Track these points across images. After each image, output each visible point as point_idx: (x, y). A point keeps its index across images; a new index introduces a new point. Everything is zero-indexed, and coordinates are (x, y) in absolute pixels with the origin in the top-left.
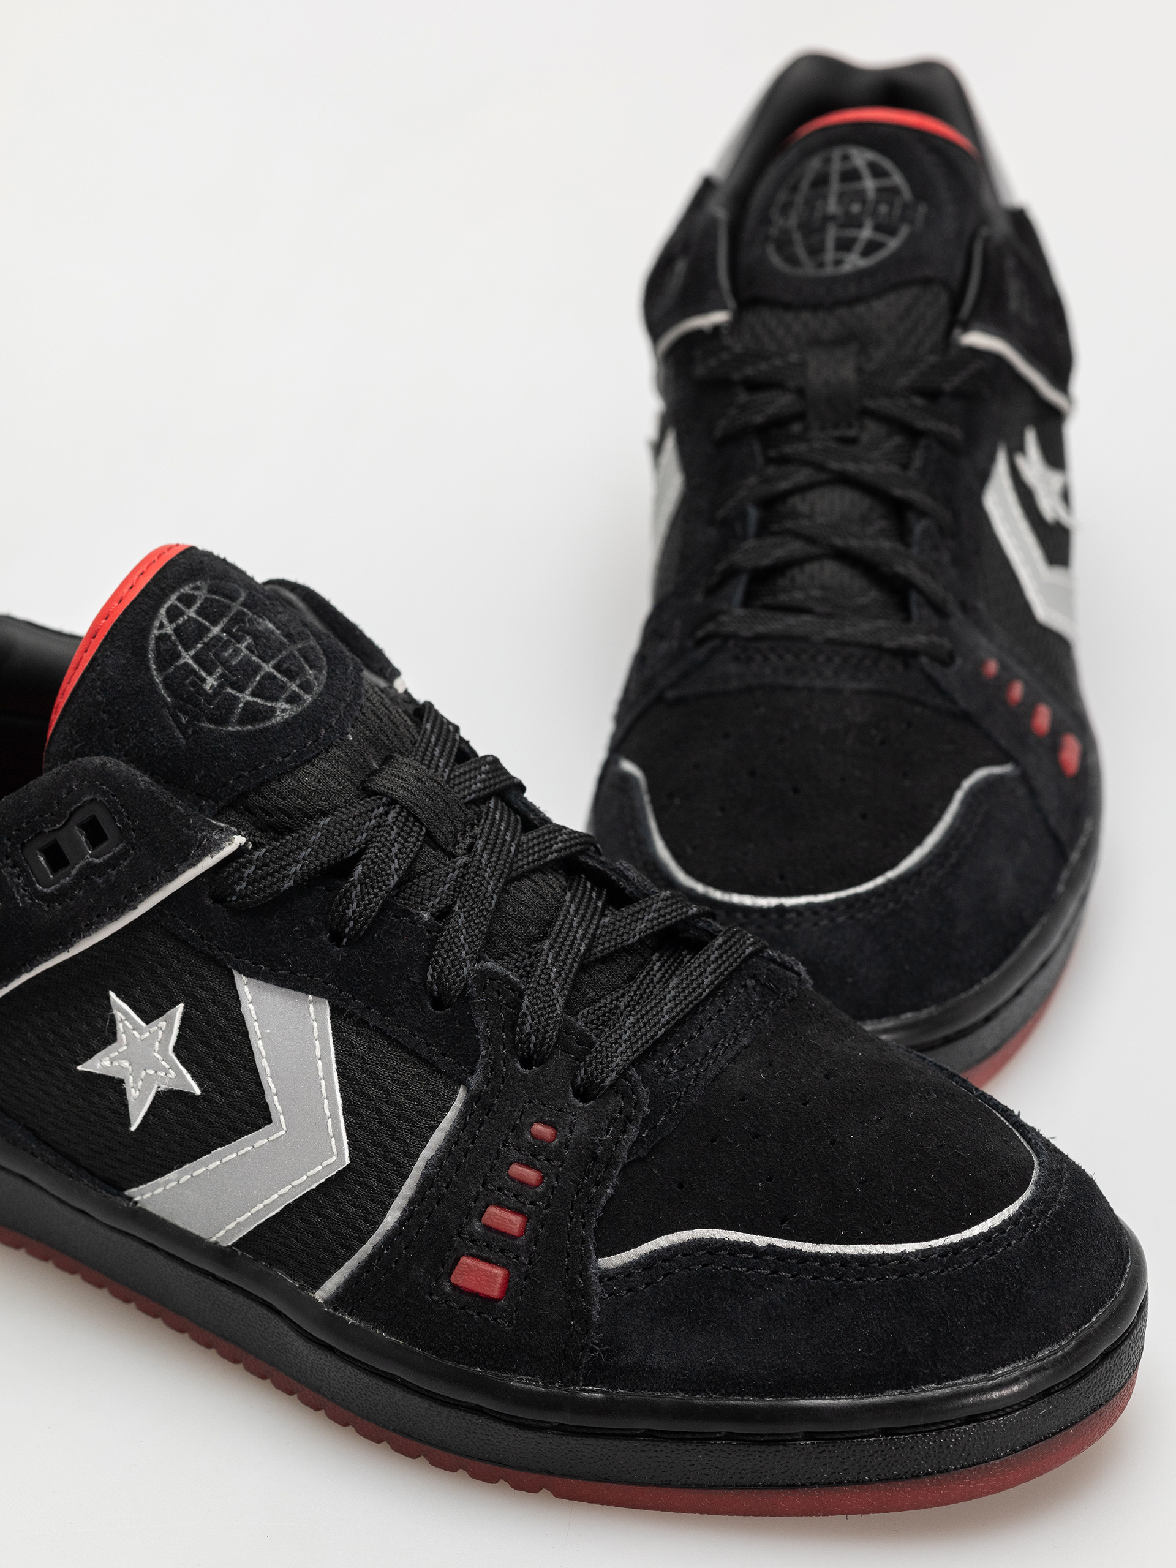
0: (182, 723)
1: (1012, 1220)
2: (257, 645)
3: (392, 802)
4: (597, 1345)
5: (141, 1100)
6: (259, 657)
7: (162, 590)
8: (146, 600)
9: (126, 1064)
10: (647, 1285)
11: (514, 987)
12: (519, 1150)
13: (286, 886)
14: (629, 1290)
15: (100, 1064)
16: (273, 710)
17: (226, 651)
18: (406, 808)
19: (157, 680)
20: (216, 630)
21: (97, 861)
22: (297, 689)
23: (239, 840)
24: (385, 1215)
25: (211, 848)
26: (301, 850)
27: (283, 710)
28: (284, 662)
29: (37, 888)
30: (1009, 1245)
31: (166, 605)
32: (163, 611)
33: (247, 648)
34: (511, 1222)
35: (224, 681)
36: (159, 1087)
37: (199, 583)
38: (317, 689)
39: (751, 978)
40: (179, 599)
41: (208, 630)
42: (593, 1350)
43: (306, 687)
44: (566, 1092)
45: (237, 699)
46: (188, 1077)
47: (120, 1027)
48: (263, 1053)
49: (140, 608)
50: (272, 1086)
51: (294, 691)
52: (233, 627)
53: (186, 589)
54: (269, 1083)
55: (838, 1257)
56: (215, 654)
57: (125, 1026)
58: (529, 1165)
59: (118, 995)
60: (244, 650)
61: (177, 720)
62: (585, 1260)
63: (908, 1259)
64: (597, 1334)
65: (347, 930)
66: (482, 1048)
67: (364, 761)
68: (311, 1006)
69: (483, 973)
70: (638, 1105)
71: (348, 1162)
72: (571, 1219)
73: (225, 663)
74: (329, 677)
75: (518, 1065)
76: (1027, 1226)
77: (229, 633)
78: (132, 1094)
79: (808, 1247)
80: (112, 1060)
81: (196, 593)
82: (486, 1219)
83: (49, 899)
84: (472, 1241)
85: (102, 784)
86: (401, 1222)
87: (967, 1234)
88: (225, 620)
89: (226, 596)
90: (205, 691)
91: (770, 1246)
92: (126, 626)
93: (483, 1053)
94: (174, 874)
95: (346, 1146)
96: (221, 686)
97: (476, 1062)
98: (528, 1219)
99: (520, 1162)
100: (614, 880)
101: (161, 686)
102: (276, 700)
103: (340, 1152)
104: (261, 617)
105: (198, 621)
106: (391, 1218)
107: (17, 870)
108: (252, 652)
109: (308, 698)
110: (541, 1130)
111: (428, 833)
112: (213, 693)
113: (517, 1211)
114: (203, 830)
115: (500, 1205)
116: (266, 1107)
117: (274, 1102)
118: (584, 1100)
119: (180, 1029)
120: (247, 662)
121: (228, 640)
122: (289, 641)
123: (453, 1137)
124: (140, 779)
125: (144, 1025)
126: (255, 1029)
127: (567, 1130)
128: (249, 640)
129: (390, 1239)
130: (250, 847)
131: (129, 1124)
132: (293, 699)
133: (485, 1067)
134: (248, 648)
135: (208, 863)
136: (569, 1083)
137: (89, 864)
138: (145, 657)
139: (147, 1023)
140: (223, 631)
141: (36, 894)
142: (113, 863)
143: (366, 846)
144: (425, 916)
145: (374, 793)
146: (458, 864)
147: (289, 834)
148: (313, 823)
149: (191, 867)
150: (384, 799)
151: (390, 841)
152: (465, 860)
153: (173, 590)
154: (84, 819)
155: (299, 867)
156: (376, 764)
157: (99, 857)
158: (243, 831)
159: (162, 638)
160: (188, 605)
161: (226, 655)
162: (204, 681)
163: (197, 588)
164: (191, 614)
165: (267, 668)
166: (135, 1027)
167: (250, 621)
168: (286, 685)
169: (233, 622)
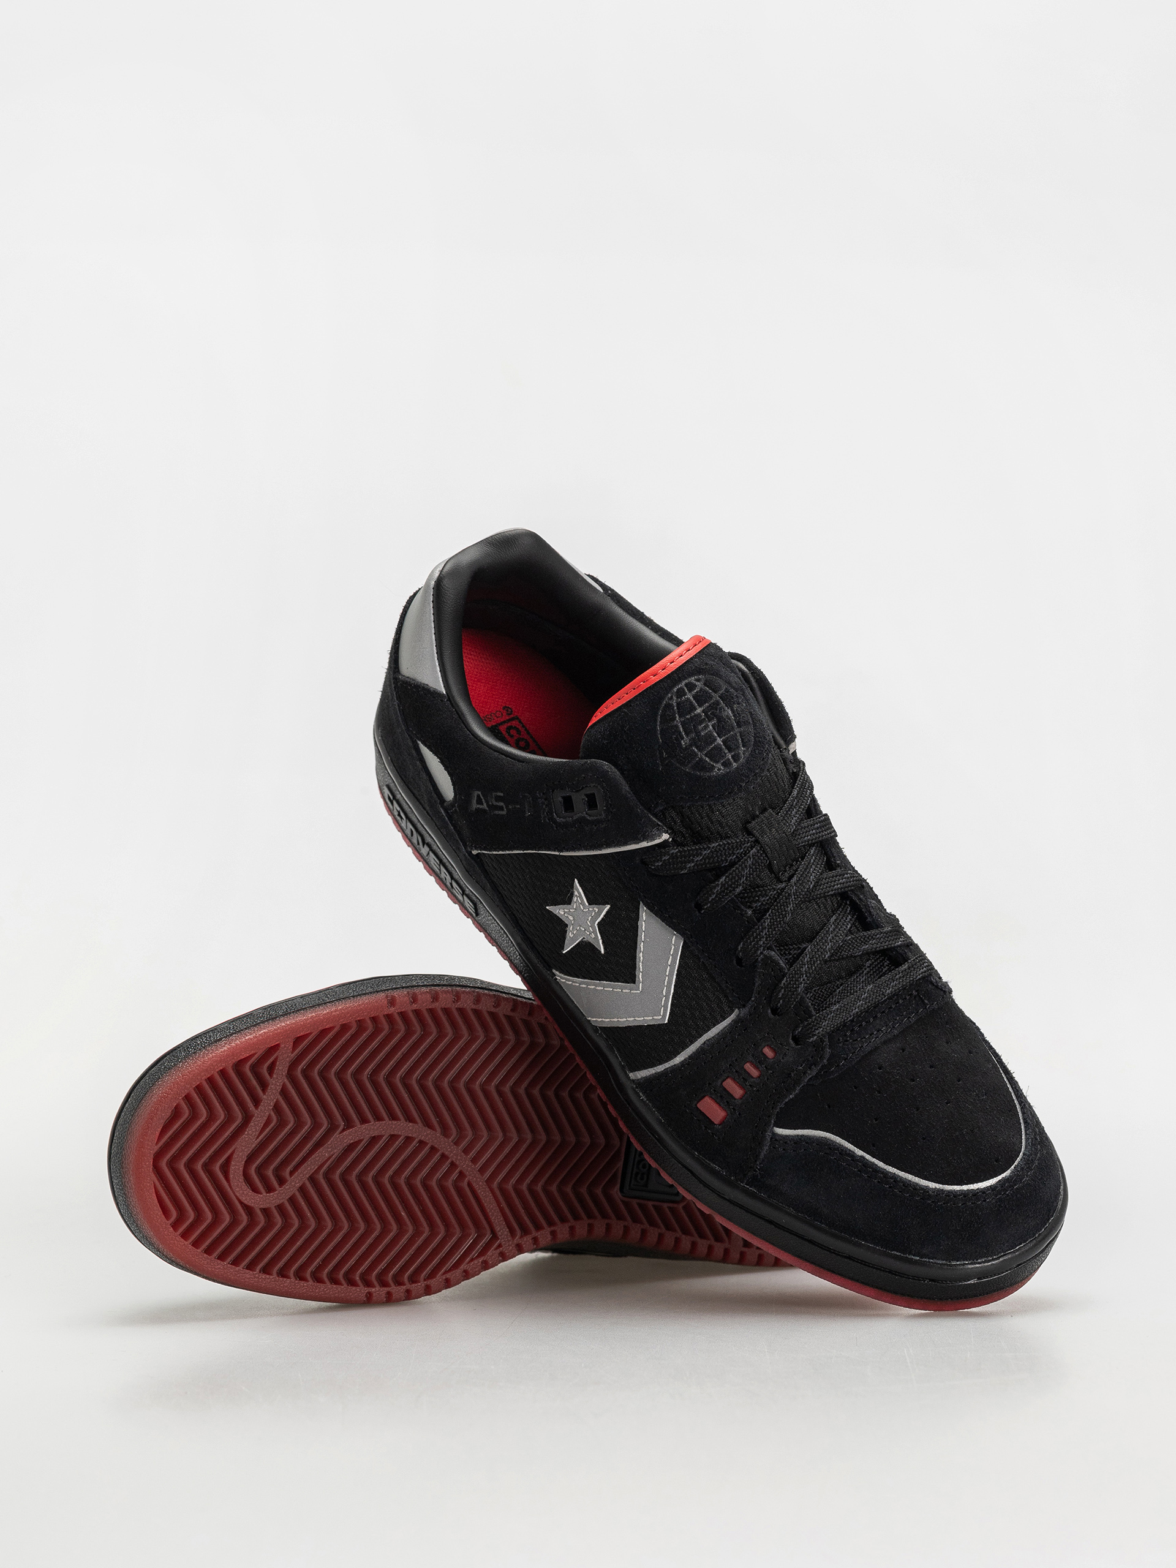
0: (662, 757)
1: (991, 1187)
2: (718, 726)
3: (757, 841)
4: (758, 1169)
5: (573, 940)
6: (717, 733)
7: (679, 677)
8: (669, 681)
9: (571, 918)
10: (794, 1151)
11: (781, 969)
12: (753, 1056)
13: (683, 872)
14: (784, 1150)
15: (559, 911)
16: (713, 767)
17: (700, 725)
18: (763, 848)
19: (658, 728)
20: (699, 710)
21: (589, 818)
22: (730, 758)
23: (665, 836)
24: (676, 1056)
25: (648, 838)
26: (696, 856)
27: (719, 769)
28: (728, 740)
29: (553, 816)
30: (985, 1201)
31: (678, 687)
32: (675, 690)
33: (712, 726)
34: (737, 1092)
35: (694, 742)
36: (584, 938)
37: (700, 676)
38: (742, 761)
39: (916, 991)
40: (686, 685)
41: (696, 709)
42: (755, 1171)
43: (736, 758)
44: (788, 1036)
45: (696, 755)
46: (601, 941)
47: (575, 899)
48: (642, 949)
49: (664, 685)
50: (641, 967)
52: (709, 711)
53: (692, 679)
54: (640, 966)
55: (894, 1176)
56: (694, 726)
57: (577, 900)
58: (756, 1068)
59: (579, 883)
60: (711, 727)
61: (661, 753)
62: (767, 1124)
63: (928, 1192)
64: (760, 1164)
65: (706, 907)
66: (753, 996)
67: (752, 810)
68: (674, 937)
69: (767, 958)
70: (822, 1058)
71: (666, 1022)
72: (768, 1102)
73: (698, 733)
74: (751, 755)
75: (769, 1011)
76: (999, 1193)
77: (706, 715)
78: (570, 935)
79: (881, 1164)
80: (565, 913)
81: (697, 683)
82: (724, 1084)
83: (557, 825)
84: (714, 1091)
85: (603, 781)
86: (682, 1063)
87: (965, 1187)
88: (707, 705)
89: (712, 690)
90: (681, 744)
91: (862, 1157)
92: (652, 693)
93: (753, 999)
94: (625, 844)
95: (668, 1014)
96: (690, 745)
97: (748, 1001)
98: (746, 1093)
99: (752, 1063)
100: (863, 912)
101: (659, 732)
102: (717, 762)
103: (664, 1016)
104: (727, 706)
105: (691, 702)
106: (678, 1060)
107: (546, 802)
108: (715, 729)
109: (735, 765)
110: (768, 1052)
111: (769, 864)
112: (685, 747)
113: (741, 1087)
115: (734, 1080)
116: (635, 976)
117: (640, 976)
118: (797, 1044)
119: (605, 916)
121: (704, 719)
122: (737, 726)
123: (722, 1035)
124: (624, 786)
125: (587, 904)
126: (642, 936)
127: (781, 1056)
128: (715, 721)
129: (674, 1069)
130: (673, 841)
131: (563, 949)
132: (726, 764)
133: (751, 1007)
135: (644, 844)
136: (791, 1032)
137: (584, 817)
138: (656, 714)
139: (589, 904)
140: (703, 711)
141: (552, 819)
142: (596, 822)
143: (732, 864)
144: (750, 912)
145: (750, 833)
146: (779, 886)
147: (695, 844)
148: (710, 842)
149: (635, 843)
150: (754, 838)
151: (746, 866)
152: (783, 885)
153: (685, 678)
154: (589, 792)
155: (693, 864)
156: (757, 813)
157: (590, 816)
158: (669, 832)
159: (669, 706)
160: (690, 691)
161: (700, 727)
162: (683, 738)
163: (698, 680)
164: (689, 696)
165: (719, 741)
166: (582, 903)
167: (720, 709)
168: (725, 754)
169: (711, 707)
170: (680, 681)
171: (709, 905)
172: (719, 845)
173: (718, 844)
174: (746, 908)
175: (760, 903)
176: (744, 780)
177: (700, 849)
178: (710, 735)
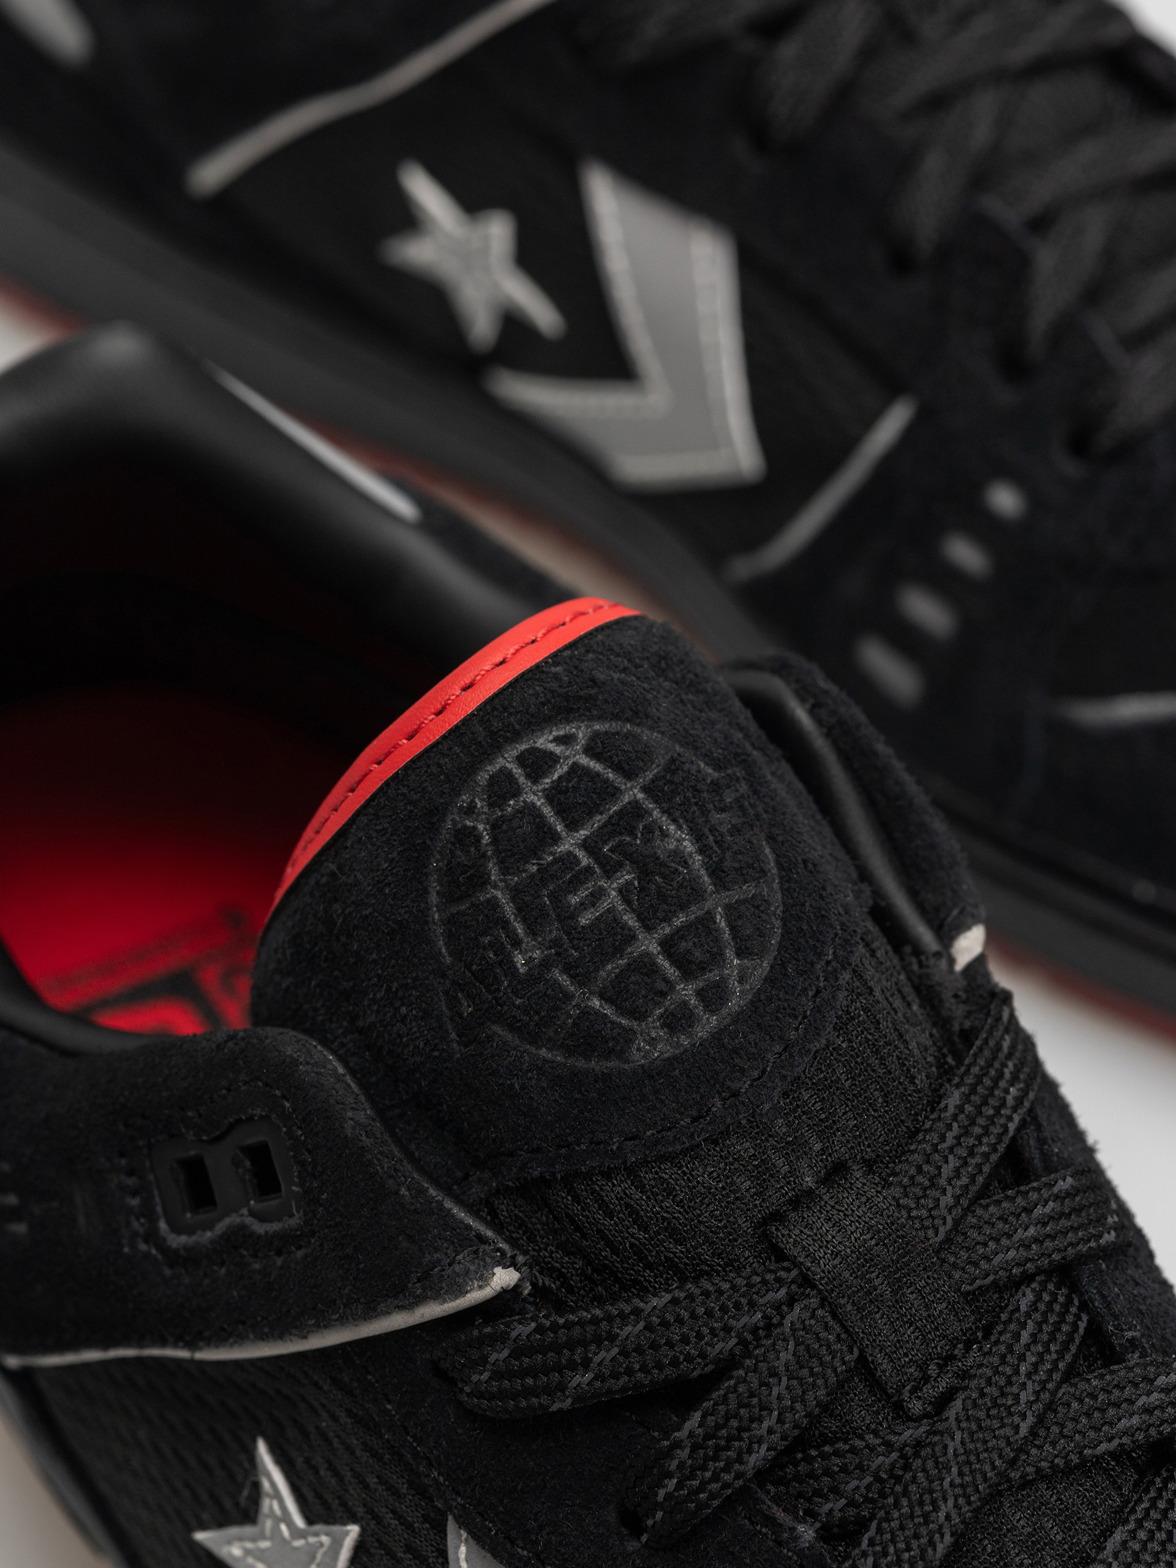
2: (642, 889)
3: (806, 1281)
6: (638, 916)
7: (494, 735)
8: (457, 749)
13: (557, 1404)
15: (230, 1547)
16: (628, 1037)
17: (575, 892)
18: (830, 1304)
19: (436, 916)
20: (569, 842)
21: (259, 1228)
22: (691, 998)
23: (503, 1277)
25: (441, 1288)
26: (599, 1346)
27: (653, 1042)
28: (682, 938)
29: (158, 1228)
31: (492, 769)
32: (483, 778)
33: (620, 891)
35: (556, 955)
37: (573, 727)
38: (734, 1004)
40: (521, 760)
41: (556, 838)
45: (569, 998)
47: (268, 1506)
49: (439, 765)
51: (685, 1004)
52: (605, 842)
53: (544, 742)
56: (552, 896)
57: (273, 1509)
59: (270, 1452)
60: (613, 895)
65: (651, 1523)
73: (567, 917)
74: (770, 980)
80: (247, 1552)
81: (561, 751)
83: (173, 1257)
85: (284, 1097)
88: (598, 820)
89: (618, 768)
90: (513, 965)
92: (403, 795)
94: (371, 1313)
96: (546, 964)
102: (643, 1017)
104: (674, 820)
105: (541, 816)
108: (627, 901)
109: (709, 1022)
111: (862, 1359)
112: (526, 974)
114: (437, 1250)
120: (610, 920)
121: (588, 869)
122: (715, 885)
124: (350, 1114)
128: (629, 874)
130: (526, 1292)
134: (624, 892)
137: (243, 1227)
140: (585, 845)
141: (155, 1239)
142: (282, 1243)
143: (726, 1367)
144: (807, 1533)
145: (780, 1255)
146: (907, 1433)
147: (599, 1301)
148: (644, 1291)
149: (401, 1308)
150: (794, 1273)
151: (774, 1373)
152: (922, 1429)
153: (516, 737)
154: (250, 1141)
155: (589, 1376)
156: (809, 1181)
157: (261, 1218)
158: (521, 1259)
159: (465, 837)
160: (535, 776)
161: (574, 900)
162: (517, 943)
163: (566, 740)
164: (534, 796)
165: (649, 944)
166: (286, 1518)
167: (649, 830)
168: (671, 985)
169: (613, 827)
170: (495, 747)
171: (659, 1515)
172: (674, 1301)
173: (668, 1297)
174: (796, 1518)
175: (843, 1501)
176: (742, 1071)
177: (610, 1319)
178: (610, 924)
